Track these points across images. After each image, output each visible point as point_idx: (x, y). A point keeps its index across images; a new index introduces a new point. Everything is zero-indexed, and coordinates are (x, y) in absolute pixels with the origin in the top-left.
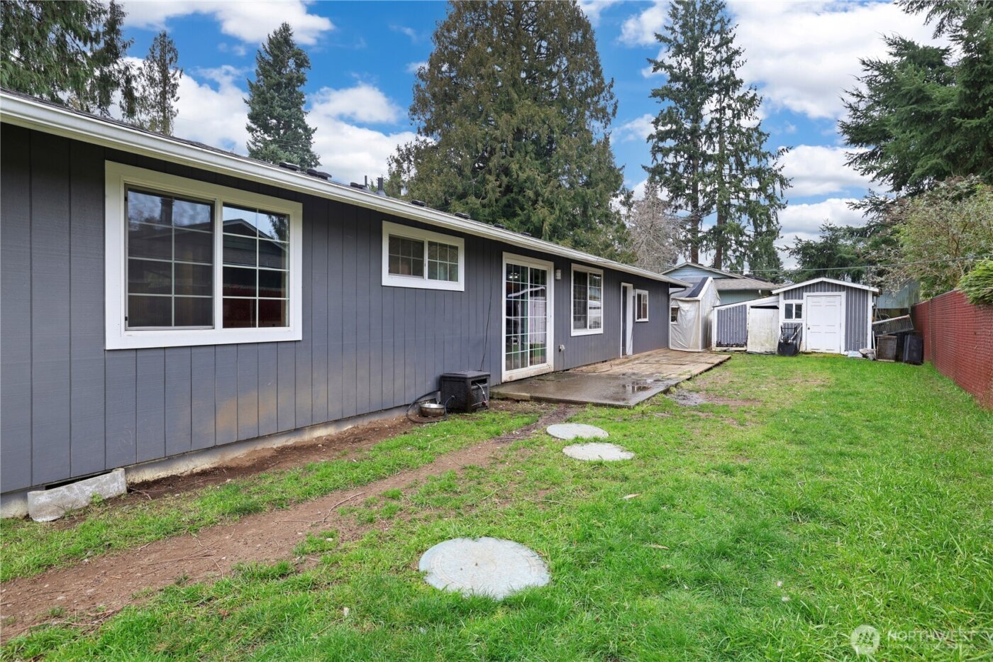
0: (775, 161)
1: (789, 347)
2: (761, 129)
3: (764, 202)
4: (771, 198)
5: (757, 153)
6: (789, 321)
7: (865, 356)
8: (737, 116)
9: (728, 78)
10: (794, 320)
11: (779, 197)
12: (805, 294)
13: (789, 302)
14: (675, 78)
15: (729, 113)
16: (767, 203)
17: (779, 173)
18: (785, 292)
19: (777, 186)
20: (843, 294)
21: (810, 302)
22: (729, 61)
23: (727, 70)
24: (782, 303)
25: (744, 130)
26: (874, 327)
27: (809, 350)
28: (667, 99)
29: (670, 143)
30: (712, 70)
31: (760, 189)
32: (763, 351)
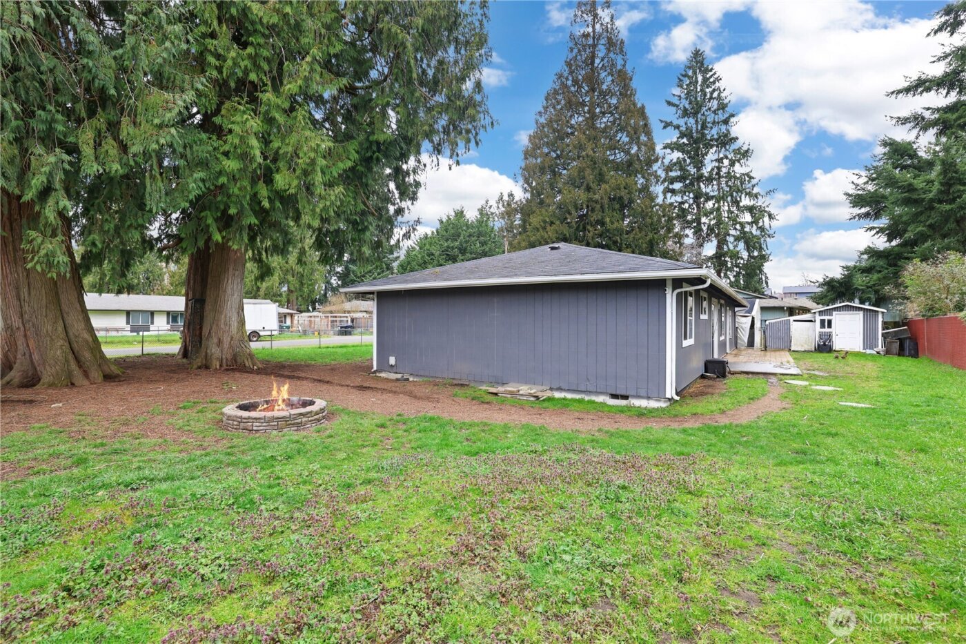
0: (764, 199)
1: (824, 347)
2: (752, 174)
3: (755, 231)
4: (762, 229)
5: (749, 194)
6: (823, 330)
7: (878, 353)
8: (732, 163)
9: (726, 136)
10: (827, 330)
11: (768, 228)
12: (834, 313)
13: (823, 318)
14: (682, 135)
15: (726, 162)
16: (758, 233)
17: (767, 209)
18: (820, 312)
19: (766, 219)
20: (861, 313)
21: (837, 318)
22: (726, 122)
23: (723, 128)
24: (818, 318)
25: (738, 175)
26: (883, 335)
27: (837, 349)
28: (675, 151)
29: (677, 186)
30: (712, 128)
31: (752, 223)
32: (803, 350)
